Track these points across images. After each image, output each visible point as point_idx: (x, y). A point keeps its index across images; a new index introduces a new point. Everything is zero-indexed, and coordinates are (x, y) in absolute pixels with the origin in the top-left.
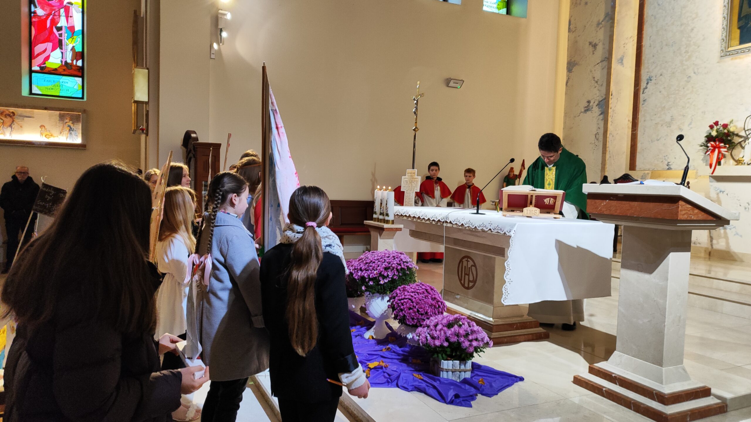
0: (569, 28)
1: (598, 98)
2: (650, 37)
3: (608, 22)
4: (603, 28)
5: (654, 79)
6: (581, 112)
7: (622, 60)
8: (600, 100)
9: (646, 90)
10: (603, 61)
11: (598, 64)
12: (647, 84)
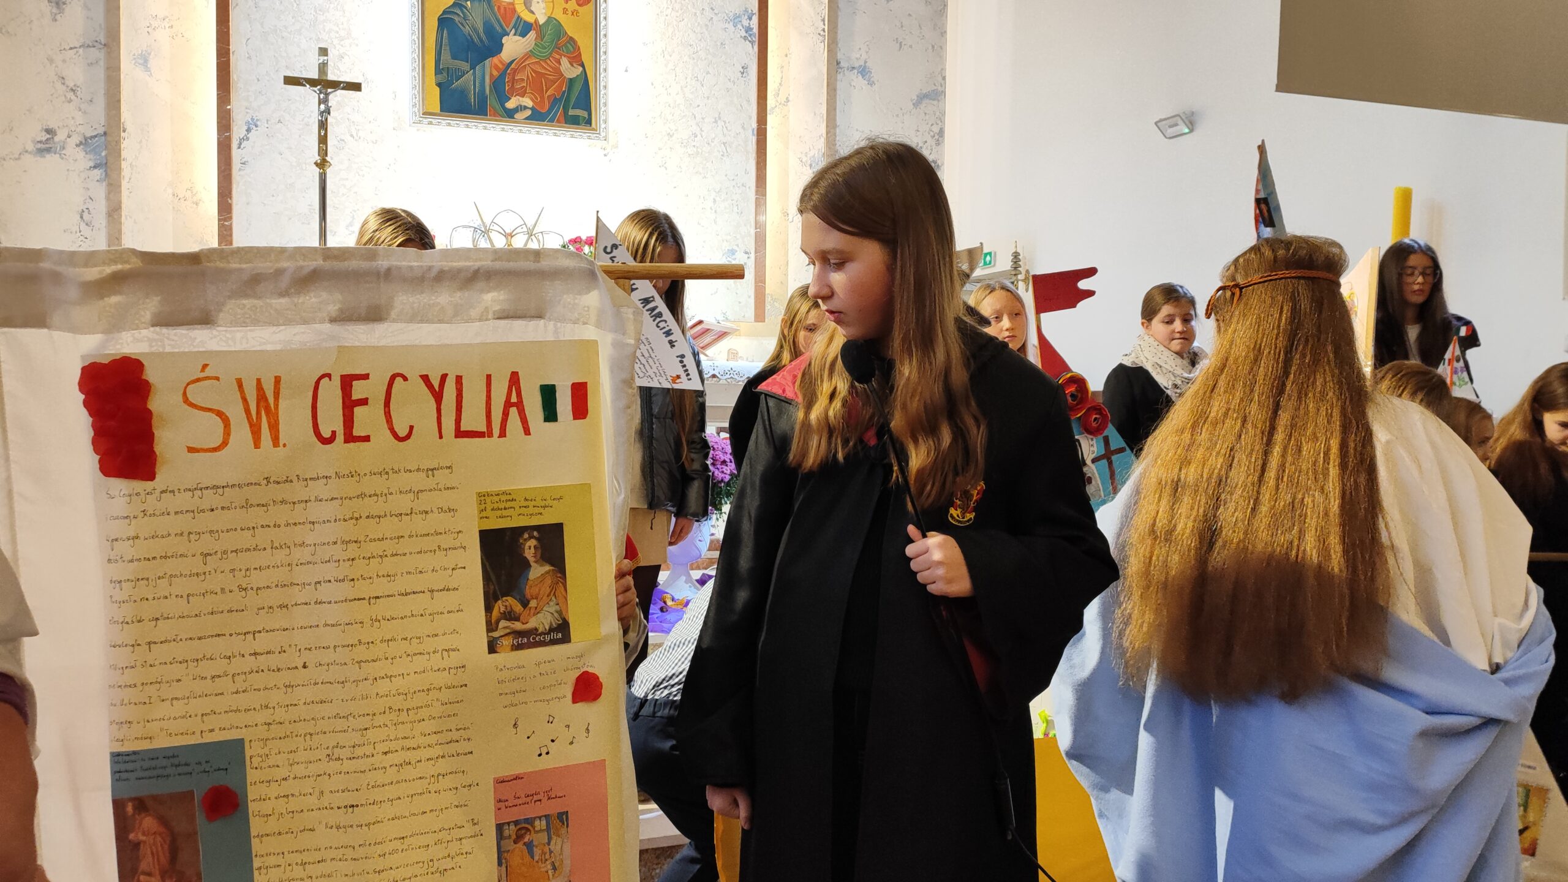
1: (80, 129)
5: (262, 125)
6: (27, 152)
7: (146, 61)
8: (88, 135)
9: (244, 144)
10: (89, 46)
11: (71, 49)
12: (249, 130)
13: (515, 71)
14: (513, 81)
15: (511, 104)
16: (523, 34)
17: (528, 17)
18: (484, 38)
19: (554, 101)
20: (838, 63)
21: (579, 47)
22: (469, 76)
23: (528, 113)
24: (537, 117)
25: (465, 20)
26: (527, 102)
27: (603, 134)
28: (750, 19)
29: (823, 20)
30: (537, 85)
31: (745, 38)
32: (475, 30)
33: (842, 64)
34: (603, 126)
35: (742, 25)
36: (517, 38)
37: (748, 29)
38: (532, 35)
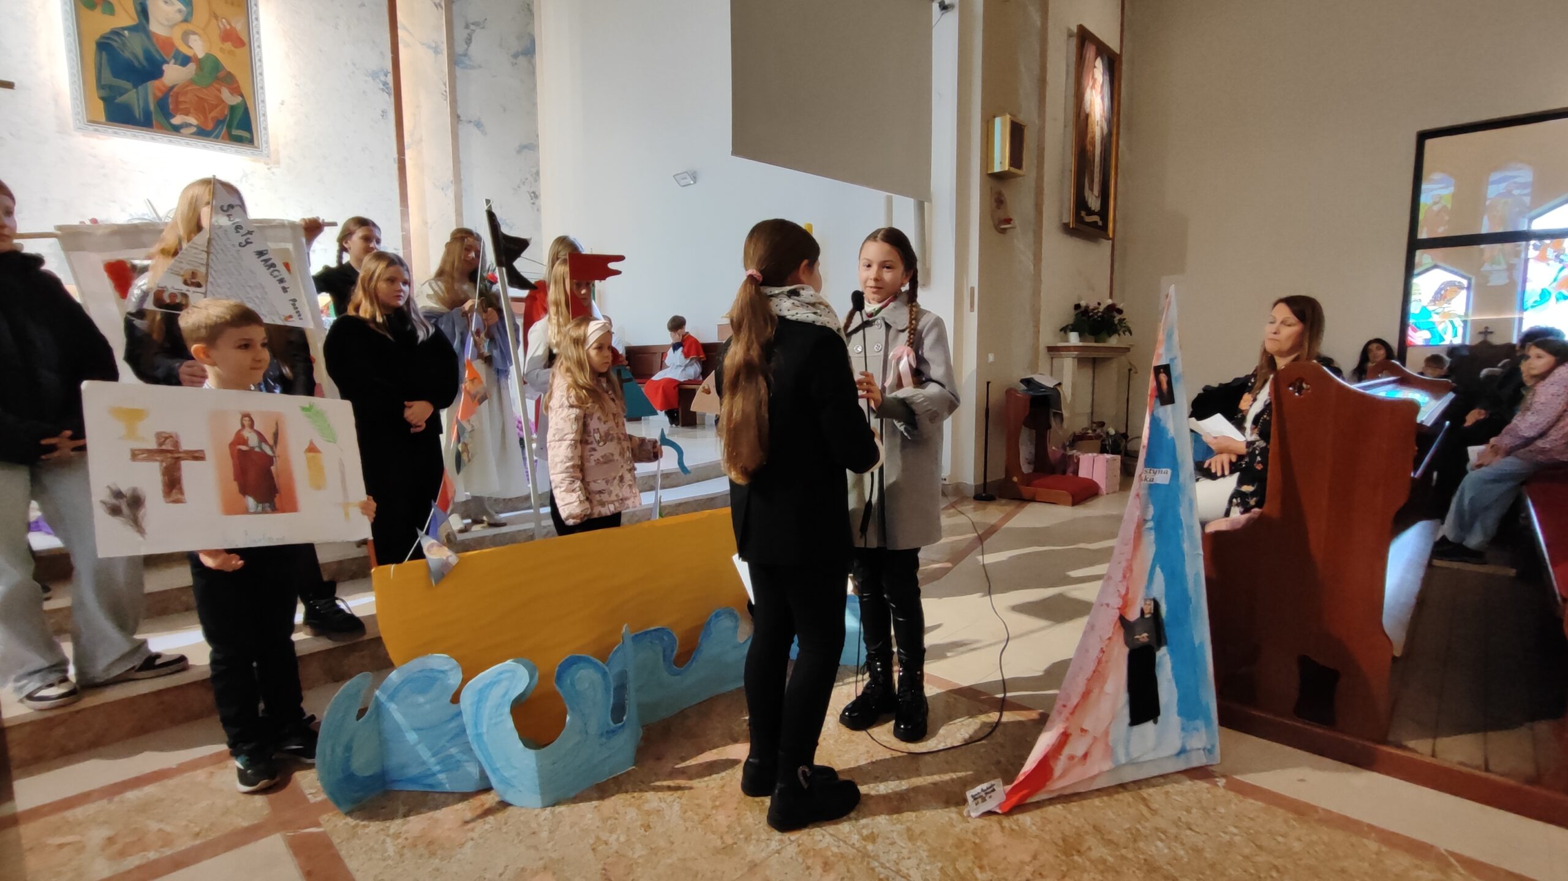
13: (177, 95)
14: (177, 103)
15: (177, 120)
16: (183, 65)
18: (145, 63)
19: (219, 123)
20: (459, 117)
21: (237, 80)
22: (132, 94)
23: (194, 130)
24: (202, 133)
25: (124, 46)
27: (265, 152)
28: (386, 76)
29: (445, 84)
30: (201, 108)
31: (383, 90)
32: (136, 57)
33: (461, 118)
34: (264, 145)
35: (381, 81)
36: (177, 67)
37: (385, 84)
38: (192, 67)
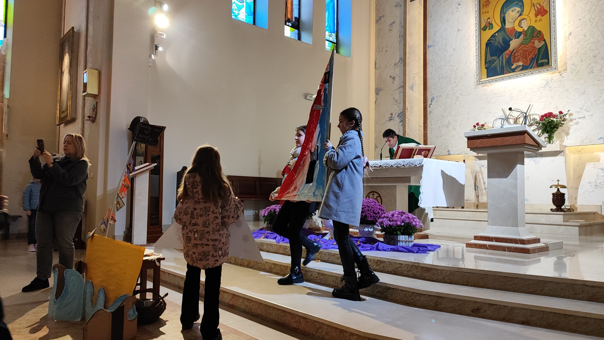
0: (375, 67)
1: (398, 112)
2: (432, 73)
3: (401, 63)
4: (399, 67)
5: (435, 98)
6: (387, 121)
7: (413, 88)
8: (399, 113)
9: (431, 106)
10: (400, 88)
11: (396, 90)
12: (432, 101)
13: (515, 53)
14: (514, 57)
15: (513, 67)
16: (518, 38)
17: (519, 30)
18: (503, 45)
19: (532, 60)
21: (543, 34)
22: (498, 61)
23: (521, 68)
24: (524, 68)
25: (495, 40)
26: (521, 63)
27: (555, 67)
30: (524, 55)
32: (499, 43)
34: (555, 63)
36: (516, 40)
38: (522, 36)
